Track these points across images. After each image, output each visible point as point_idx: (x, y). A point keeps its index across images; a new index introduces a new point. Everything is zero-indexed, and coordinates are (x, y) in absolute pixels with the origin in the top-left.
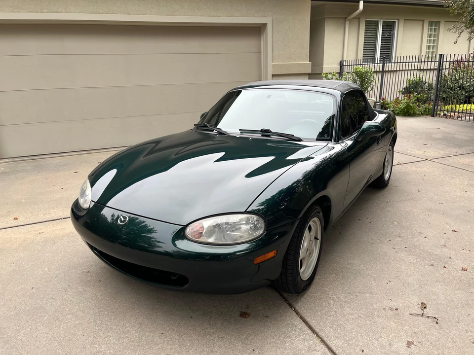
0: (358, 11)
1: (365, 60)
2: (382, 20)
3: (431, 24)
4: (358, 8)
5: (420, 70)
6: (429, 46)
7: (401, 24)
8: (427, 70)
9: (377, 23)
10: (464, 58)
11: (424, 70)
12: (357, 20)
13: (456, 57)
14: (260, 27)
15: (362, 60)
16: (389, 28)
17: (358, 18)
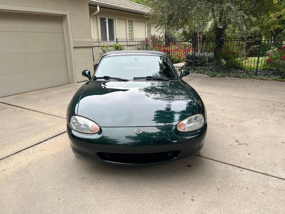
0: (97, 12)
1: (102, 40)
2: (107, 18)
3: (129, 21)
4: (96, 10)
5: (128, 46)
6: (130, 33)
7: (117, 21)
8: (131, 45)
9: (105, 19)
10: (143, 39)
11: (129, 45)
12: (95, 16)
13: (141, 39)
14: (62, 17)
15: (101, 39)
16: (111, 22)
17: (96, 16)
